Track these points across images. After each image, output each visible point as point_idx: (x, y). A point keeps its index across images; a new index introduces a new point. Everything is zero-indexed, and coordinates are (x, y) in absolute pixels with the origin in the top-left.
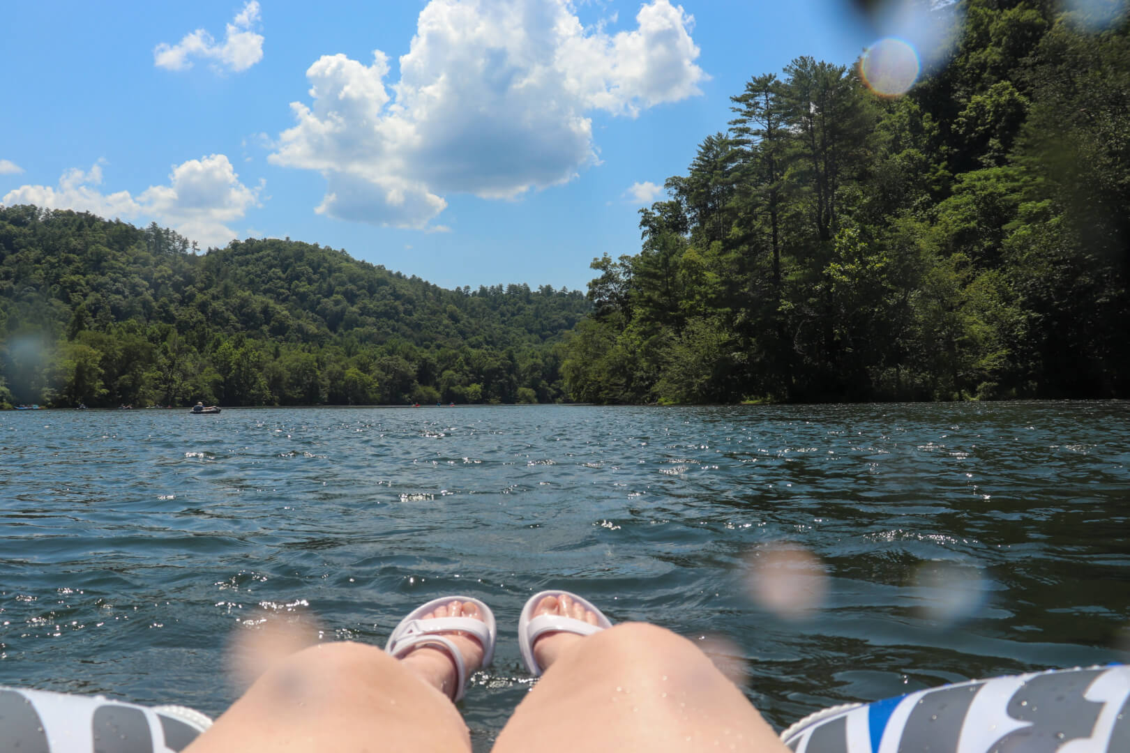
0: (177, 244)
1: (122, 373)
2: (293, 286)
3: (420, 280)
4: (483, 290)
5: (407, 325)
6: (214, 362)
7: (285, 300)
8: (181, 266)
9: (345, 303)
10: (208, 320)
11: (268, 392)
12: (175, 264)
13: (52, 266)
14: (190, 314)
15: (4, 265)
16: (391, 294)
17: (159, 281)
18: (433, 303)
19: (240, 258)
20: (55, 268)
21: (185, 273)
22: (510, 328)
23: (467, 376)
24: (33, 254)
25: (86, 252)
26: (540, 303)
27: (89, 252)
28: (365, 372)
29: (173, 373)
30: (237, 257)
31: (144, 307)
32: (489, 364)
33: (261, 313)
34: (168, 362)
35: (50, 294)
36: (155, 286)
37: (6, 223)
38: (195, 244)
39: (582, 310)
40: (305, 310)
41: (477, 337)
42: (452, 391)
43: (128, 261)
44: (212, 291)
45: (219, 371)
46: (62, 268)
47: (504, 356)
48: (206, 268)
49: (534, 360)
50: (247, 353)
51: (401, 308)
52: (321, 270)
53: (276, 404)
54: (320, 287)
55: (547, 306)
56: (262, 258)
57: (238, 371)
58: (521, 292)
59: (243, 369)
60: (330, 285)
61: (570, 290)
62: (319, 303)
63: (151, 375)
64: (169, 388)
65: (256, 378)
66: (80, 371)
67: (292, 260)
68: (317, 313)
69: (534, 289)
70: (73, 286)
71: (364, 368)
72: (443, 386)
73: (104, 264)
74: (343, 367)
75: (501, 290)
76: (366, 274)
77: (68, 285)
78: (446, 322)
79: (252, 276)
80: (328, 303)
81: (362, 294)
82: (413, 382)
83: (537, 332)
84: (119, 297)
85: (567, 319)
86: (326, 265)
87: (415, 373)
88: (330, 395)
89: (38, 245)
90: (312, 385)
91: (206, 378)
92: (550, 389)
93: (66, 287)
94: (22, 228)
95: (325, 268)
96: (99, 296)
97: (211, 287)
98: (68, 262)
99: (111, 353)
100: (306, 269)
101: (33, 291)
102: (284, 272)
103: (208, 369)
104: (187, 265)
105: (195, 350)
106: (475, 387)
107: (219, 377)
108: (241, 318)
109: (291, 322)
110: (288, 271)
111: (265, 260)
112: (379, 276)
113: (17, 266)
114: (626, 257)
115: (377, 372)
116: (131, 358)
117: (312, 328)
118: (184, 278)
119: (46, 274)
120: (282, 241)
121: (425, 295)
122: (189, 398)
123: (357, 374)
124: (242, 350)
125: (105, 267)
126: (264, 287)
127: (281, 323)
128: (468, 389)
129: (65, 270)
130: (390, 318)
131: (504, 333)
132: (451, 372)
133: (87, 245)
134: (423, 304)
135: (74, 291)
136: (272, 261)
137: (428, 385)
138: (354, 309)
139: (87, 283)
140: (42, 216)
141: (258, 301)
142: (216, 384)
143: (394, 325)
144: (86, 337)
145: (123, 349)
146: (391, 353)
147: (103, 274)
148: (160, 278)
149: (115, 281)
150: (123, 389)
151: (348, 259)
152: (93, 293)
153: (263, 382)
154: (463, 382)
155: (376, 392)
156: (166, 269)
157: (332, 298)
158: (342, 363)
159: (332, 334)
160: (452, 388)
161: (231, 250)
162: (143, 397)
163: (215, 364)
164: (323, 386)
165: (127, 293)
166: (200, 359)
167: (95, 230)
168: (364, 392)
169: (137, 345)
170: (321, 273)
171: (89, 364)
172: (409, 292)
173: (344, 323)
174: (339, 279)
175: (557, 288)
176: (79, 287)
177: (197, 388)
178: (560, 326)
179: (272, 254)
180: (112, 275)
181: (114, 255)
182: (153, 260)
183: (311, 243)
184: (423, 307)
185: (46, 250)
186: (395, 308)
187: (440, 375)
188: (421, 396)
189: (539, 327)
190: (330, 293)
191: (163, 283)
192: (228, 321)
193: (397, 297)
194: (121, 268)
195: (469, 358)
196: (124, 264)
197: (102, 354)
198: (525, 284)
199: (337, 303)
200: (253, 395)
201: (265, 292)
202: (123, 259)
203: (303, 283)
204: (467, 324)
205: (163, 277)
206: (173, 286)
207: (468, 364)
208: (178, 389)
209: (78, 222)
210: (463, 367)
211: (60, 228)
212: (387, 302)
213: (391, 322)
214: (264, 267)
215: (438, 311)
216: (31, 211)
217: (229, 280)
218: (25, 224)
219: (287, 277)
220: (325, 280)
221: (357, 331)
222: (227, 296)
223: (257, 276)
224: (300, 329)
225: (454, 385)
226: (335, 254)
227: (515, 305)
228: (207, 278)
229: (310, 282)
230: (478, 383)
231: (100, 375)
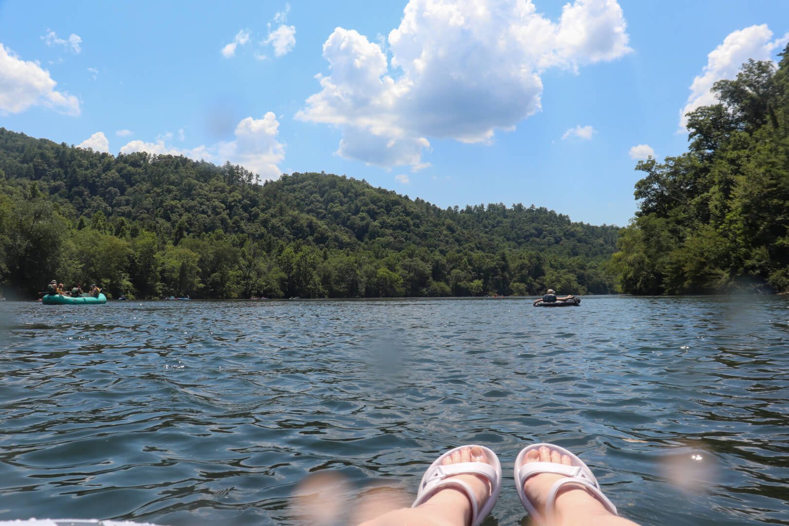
0: (244, 177)
1: (214, 271)
2: (329, 207)
3: (423, 201)
4: (469, 208)
5: (416, 235)
6: (279, 262)
7: (323, 218)
8: (248, 193)
9: (369, 219)
10: (268, 233)
11: (320, 287)
12: (243, 191)
13: (158, 195)
14: (256, 228)
15: (125, 195)
16: (403, 212)
17: (233, 204)
18: (434, 219)
19: (289, 187)
20: (160, 196)
21: (251, 198)
22: (494, 237)
23: (470, 273)
24: (145, 187)
25: (181, 184)
26: (514, 217)
27: (183, 184)
28: (391, 270)
29: (250, 272)
30: (286, 187)
31: (222, 223)
32: (487, 264)
33: (307, 227)
34: (247, 263)
35: (157, 215)
36: (230, 207)
37: (127, 165)
38: (258, 176)
39: (548, 222)
40: (338, 225)
41: (470, 244)
42: (459, 286)
43: (210, 189)
44: (272, 211)
45: (283, 270)
46: (165, 196)
47: (498, 257)
48: (266, 194)
49: (522, 260)
50: (305, 256)
51: (411, 222)
52: (350, 194)
53: (326, 296)
54: (350, 207)
55: (520, 219)
56: (305, 186)
57: (298, 270)
58: (498, 209)
59: (302, 269)
60: (356, 205)
61: (537, 207)
62: (349, 219)
63: (234, 273)
64: (247, 284)
65: (312, 276)
66: (183, 269)
67: (327, 188)
68: (347, 227)
69: (509, 207)
70: (172, 209)
71: (391, 267)
72: (451, 282)
73: (194, 192)
74: (375, 267)
75: (483, 208)
76: (383, 197)
77: (169, 208)
78: (445, 232)
79: (298, 200)
80: (356, 219)
81: (381, 212)
82: (428, 279)
83: (513, 239)
84: (205, 216)
85: (536, 229)
86: (353, 191)
87: (431, 272)
88: (367, 289)
89: (148, 180)
90: (353, 280)
91: (274, 275)
92: (535, 283)
93: (167, 210)
94: (137, 168)
95: (352, 193)
96: (190, 215)
97: (270, 208)
98: (169, 191)
99: (205, 255)
100: (338, 194)
101: (145, 213)
102: (322, 197)
103: (275, 268)
104: (252, 192)
105: (265, 254)
106: (478, 283)
107: (283, 275)
108: (293, 231)
109: (330, 234)
110: (325, 196)
111: (307, 188)
112: (393, 198)
113: (134, 195)
114: (670, 159)
115: (401, 271)
116: (220, 261)
117: (345, 238)
118: (251, 202)
119: (154, 201)
120: (319, 174)
121: (428, 212)
122: (262, 292)
123: (387, 273)
124: (300, 254)
125: (194, 195)
126: (307, 208)
127: (322, 235)
128: (472, 284)
129: (166, 197)
130: (403, 230)
131: (489, 240)
132: (458, 271)
133: (182, 178)
134: (427, 219)
135: (173, 212)
136: (313, 189)
137: (441, 281)
138: (376, 223)
139: (182, 207)
140: (151, 160)
141: (305, 218)
142: (282, 281)
143: (406, 235)
144: (187, 243)
145: (214, 252)
146: (411, 256)
147: (193, 200)
148: (233, 202)
149: (202, 204)
150: (214, 284)
151: (368, 187)
152: (185, 213)
153: (317, 279)
154: (467, 278)
155: (402, 287)
156: (237, 195)
157: (359, 215)
158: (375, 264)
159: (359, 242)
160: (459, 283)
161: (282, 182)
162: (229, 291)
163: (280, 265)
164: (361, 282)
165: (210, 213)
166: (269, 261)
167: (187, 168)
168: (391, 287)
169: (225, 249)
170: (350, 197)
171: (190, 264)
172: (416, 210)
173: (368, 234)
174: (363, 201)
175: (527, 206)
176: (176, 210)
177: (268, 283)
178: (531, 235)
179: (313, 184)
180: (199, 200)
181: (200, 185)
182: (228, 188)
183: (340, 175)
184: (427, 221)
185: (153, 183)
186: (407, 222)
187: (449, 273)
188: (436, 290)
189: (515, 236)
190: (357, 212)
191: (235, 205)
192: (283, 233)
193: (408, 214)
194: (206, 195)
195: (471, 260)
196: (207, 191)
197: (200, 256)
198: (501, 204)
199: (363, 219)
200: (309, 289)
201: (308, 212)
202: (207, 188)
203: (337, 205)
204: (461, 234)
205: (235, 201)
206: (242, 207)
207: (470, 264)
208: (254, 284)
209: (175, 163)
210: (467, 266)
211: (163, 168)
212: (401, 218)
213: (405, 233)
214: (307, 193)
215: (439, 224)
216: (143, 156)
217: (282, 203)
218: (140, 166)
219: (324, 200)
220: (353, 202)
221: (379, 240)
222: (281, 214)
223: (302, 200)
224: (336, 239)
225: (461, 281)
226: (358, 183)
227: (495, 219)
228: (267, 201)
229: (342, 203)
230: (480, 279)
231: (198, 273)
